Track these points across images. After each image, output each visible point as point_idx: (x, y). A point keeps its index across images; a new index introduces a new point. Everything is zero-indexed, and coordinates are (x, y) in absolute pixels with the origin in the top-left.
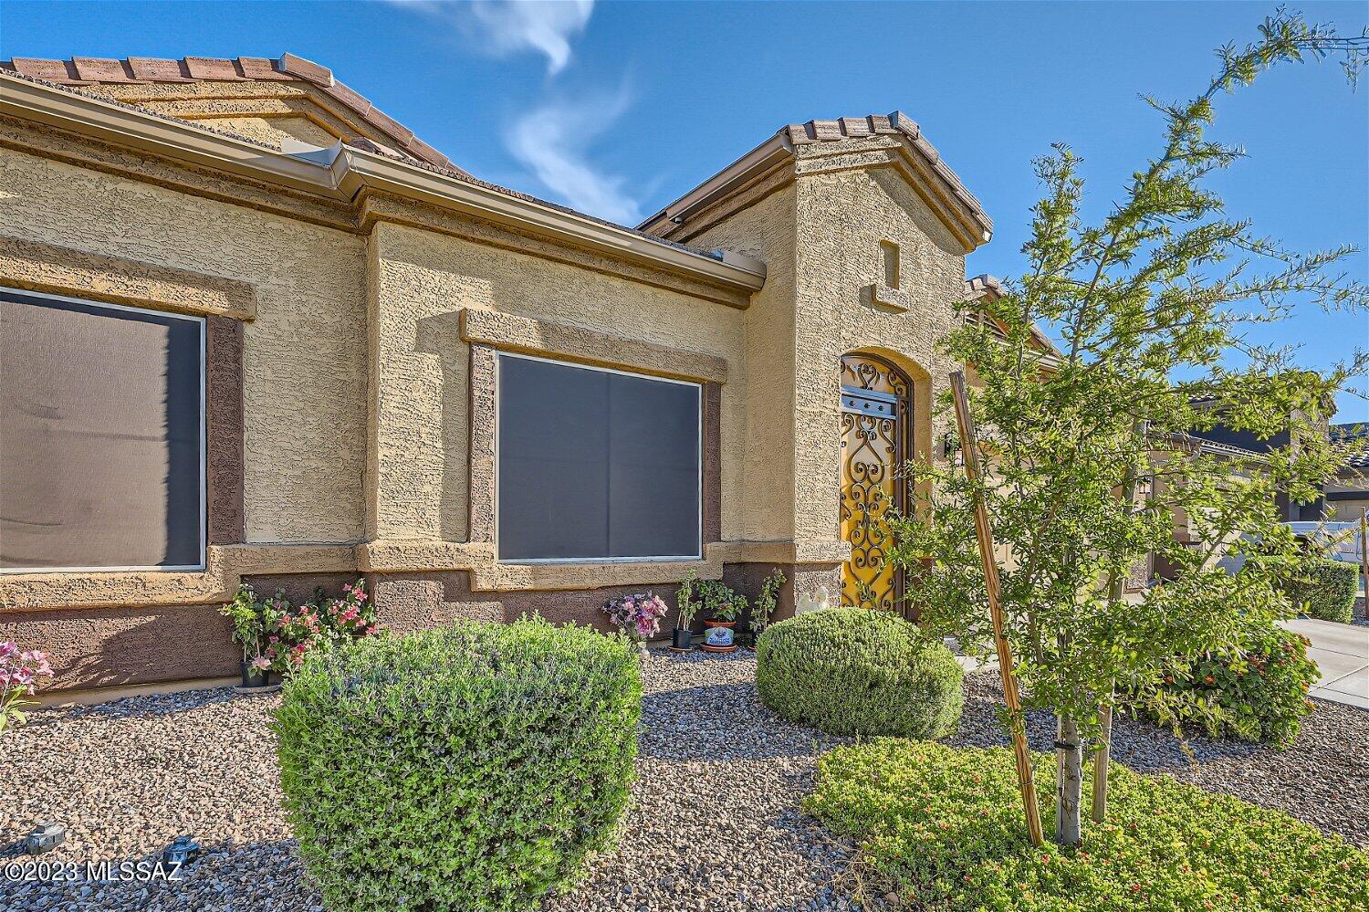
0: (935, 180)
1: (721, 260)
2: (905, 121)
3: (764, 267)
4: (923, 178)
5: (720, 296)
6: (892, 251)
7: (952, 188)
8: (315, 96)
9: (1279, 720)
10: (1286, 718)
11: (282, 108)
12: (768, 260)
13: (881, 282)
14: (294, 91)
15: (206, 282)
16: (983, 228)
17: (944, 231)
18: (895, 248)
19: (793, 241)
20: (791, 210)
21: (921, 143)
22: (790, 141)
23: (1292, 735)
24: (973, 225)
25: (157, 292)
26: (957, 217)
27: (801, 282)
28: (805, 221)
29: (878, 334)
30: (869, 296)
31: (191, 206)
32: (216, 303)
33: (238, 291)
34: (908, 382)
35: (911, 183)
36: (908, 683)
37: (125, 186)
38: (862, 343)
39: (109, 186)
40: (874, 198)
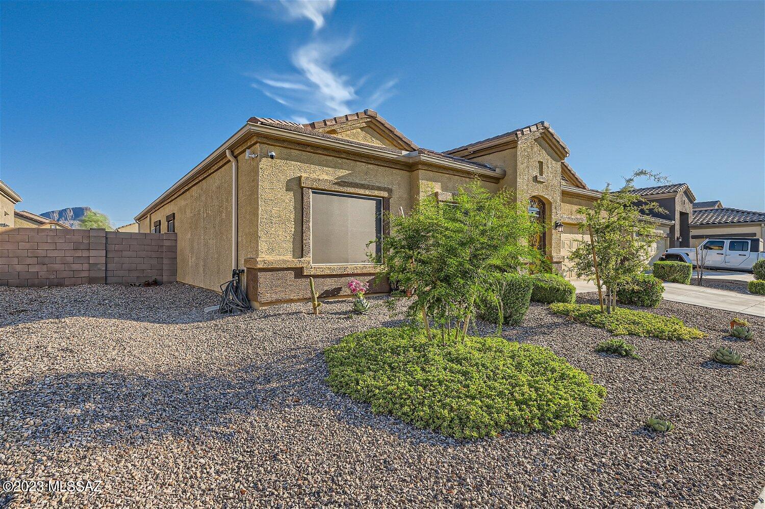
0: (554, 140)
1: (495, 171)
2: (546, 124)
3: (505, 171)
4: (550, 140)
5: (492, 180)
6: (541, 163)
7: (558, 142)
8: (374, 121)
9: (654, 301)
10: (657, 300)
11: (364, 125)
12: (506, 170)
13: (538, 175)
14: (368, 120)
15: (379, 189)
16: (567, 153)
17: (555, 155)
18: (542, 162)
19: (516, 165)
20: (515, 156)
21: (550, 130)
22: (517, 137)
23: (657, 305)
24: (564, 152)
25: (376, 193)
26: (559, 150)
27: (518, 177)
28: (519, 159)
29: (538, 191)
30: (535, 179)
31: (381, 169)
32: (385, 194)
33: (390, 191)
34: (544, 204)
35: (546, 141)
36: (565, 290)
37: (370, 166)
38: (534, 194)
39: (367, 166)
40: (537, 148)
